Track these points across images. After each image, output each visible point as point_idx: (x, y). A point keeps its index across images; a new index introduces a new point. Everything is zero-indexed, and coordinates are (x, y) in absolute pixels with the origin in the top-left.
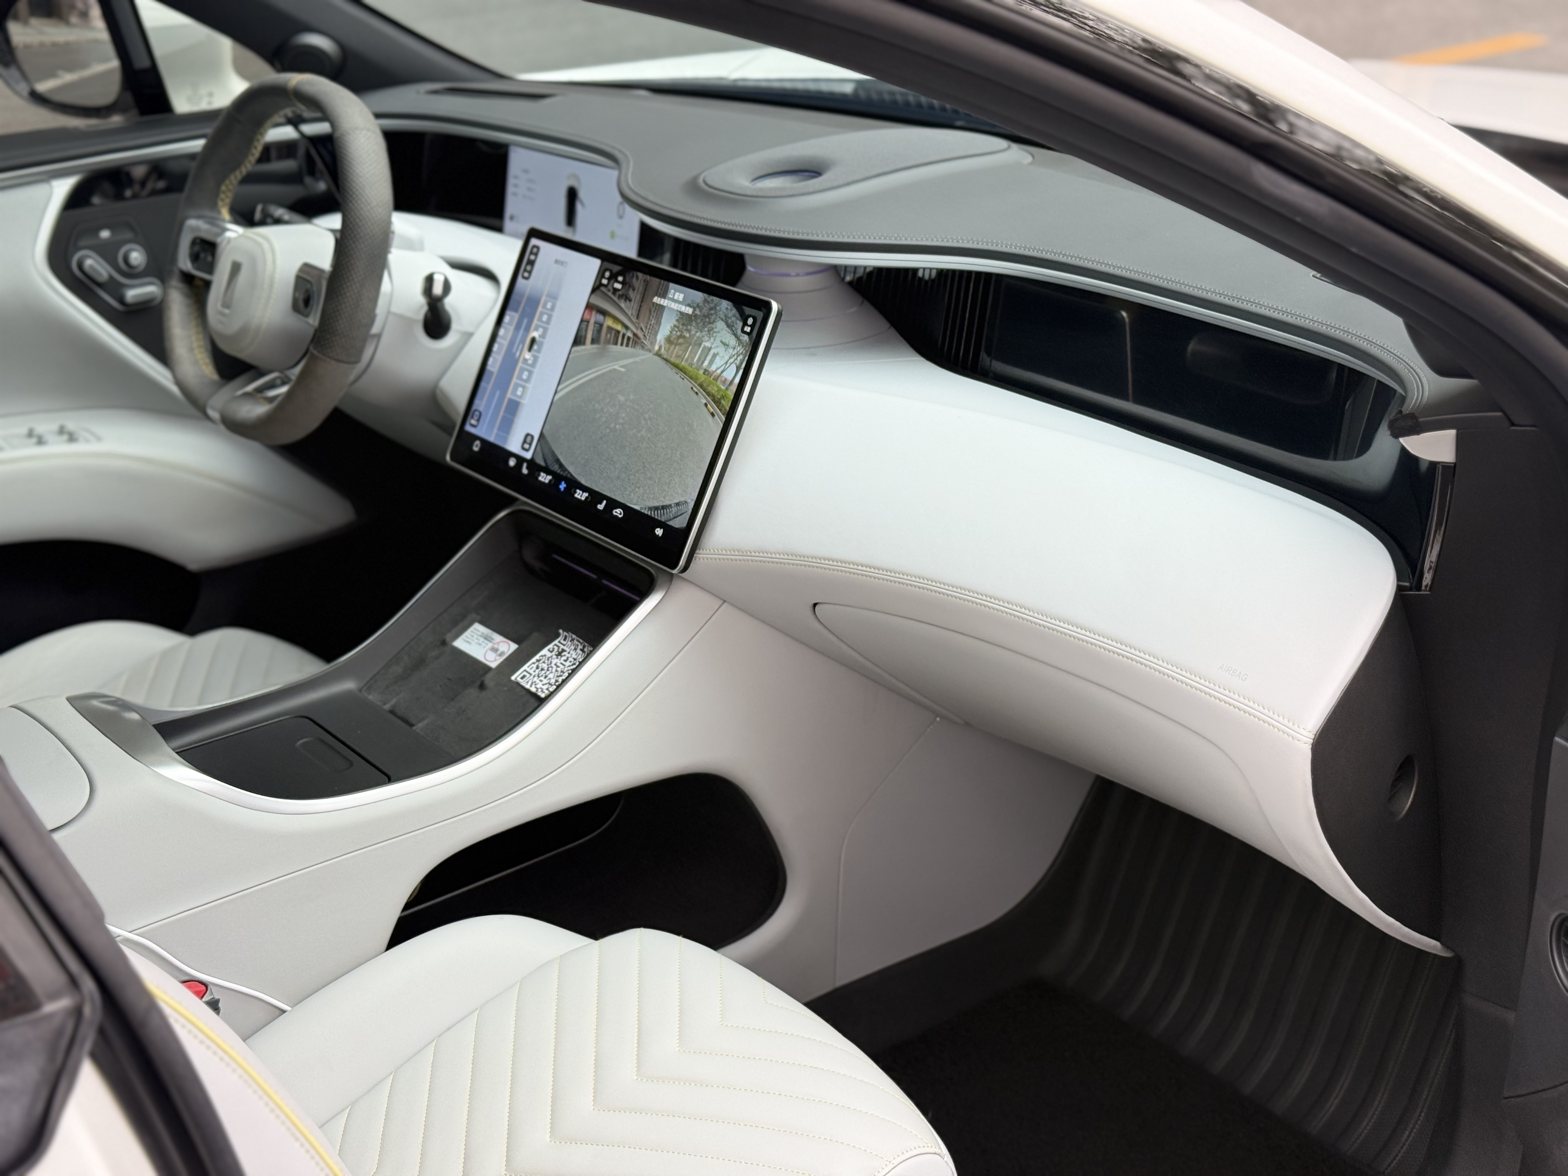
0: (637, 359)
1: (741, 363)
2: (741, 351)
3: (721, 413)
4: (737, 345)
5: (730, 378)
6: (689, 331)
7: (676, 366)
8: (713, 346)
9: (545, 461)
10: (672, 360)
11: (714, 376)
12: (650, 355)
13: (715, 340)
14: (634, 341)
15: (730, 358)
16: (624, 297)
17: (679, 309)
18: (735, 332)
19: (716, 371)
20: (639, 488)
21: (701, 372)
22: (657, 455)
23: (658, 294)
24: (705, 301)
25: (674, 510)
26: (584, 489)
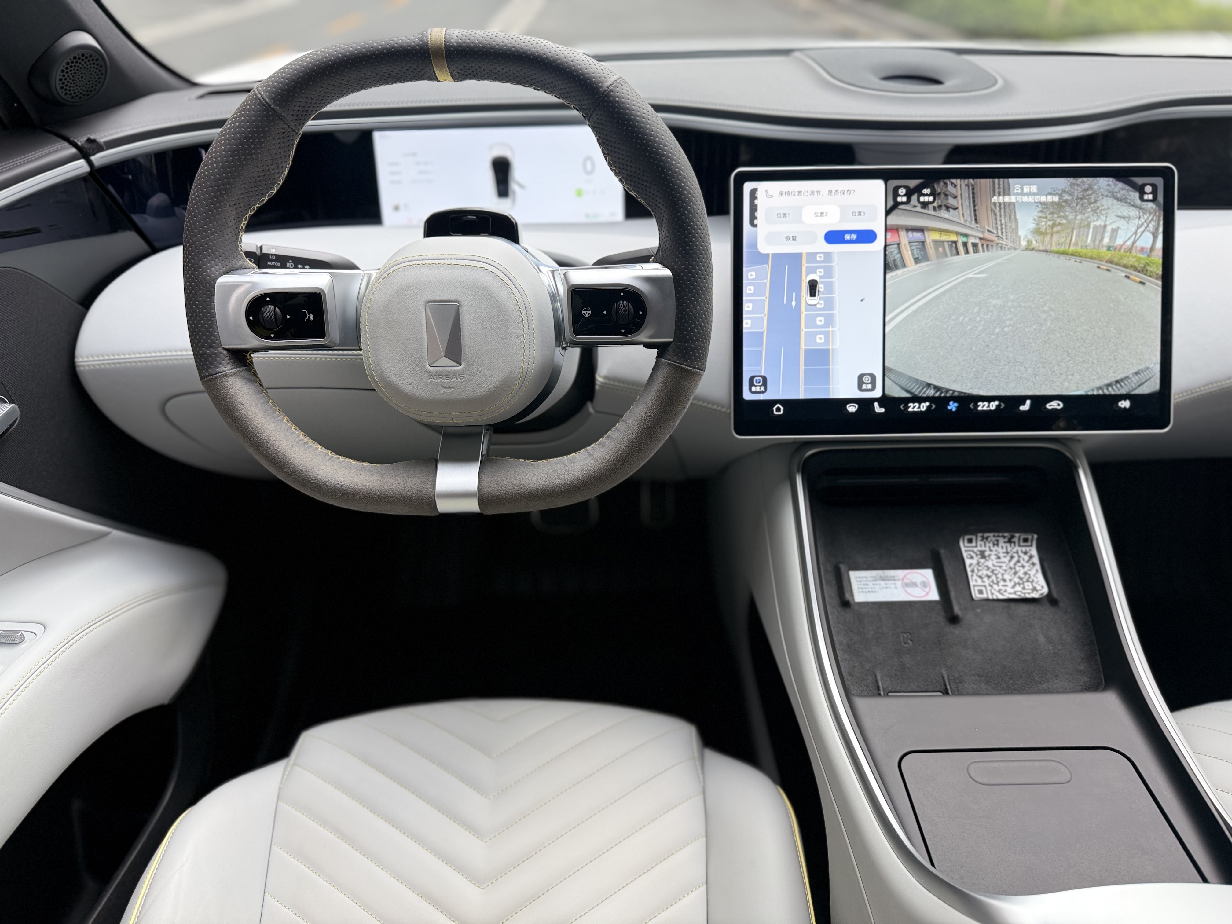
0: (1000, 261)
1: (1157, 229)
2: (1150, 218)
3: (1153, 278)
4: (1141, 214)
5: (1149, 245)
6: (1065, 217)
7: (1064, 253)
8: (1107, 223)
9: (908, 391)
10: (1054, 248)
11: (1125, 249)
12: (1013, 253)
13: (1107, 217)
14: (985, 246)
15: (1138, 228)
16: (944, 208)
17: (1036, 201)
18: (1132, 203)
19: (1124, 244)
20: (1073, 375)
21: (1105, 249)
22: (1082, 338)
23: (997, 194)
24: (1072, 185)
25: (1135, 380)
26: (990, 399)
